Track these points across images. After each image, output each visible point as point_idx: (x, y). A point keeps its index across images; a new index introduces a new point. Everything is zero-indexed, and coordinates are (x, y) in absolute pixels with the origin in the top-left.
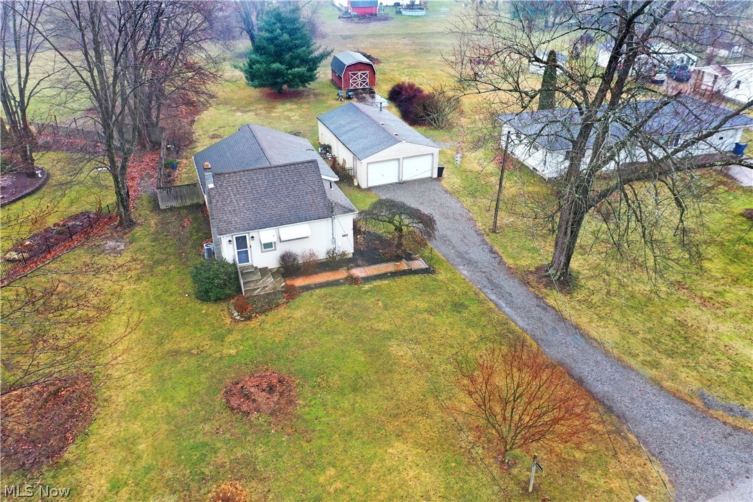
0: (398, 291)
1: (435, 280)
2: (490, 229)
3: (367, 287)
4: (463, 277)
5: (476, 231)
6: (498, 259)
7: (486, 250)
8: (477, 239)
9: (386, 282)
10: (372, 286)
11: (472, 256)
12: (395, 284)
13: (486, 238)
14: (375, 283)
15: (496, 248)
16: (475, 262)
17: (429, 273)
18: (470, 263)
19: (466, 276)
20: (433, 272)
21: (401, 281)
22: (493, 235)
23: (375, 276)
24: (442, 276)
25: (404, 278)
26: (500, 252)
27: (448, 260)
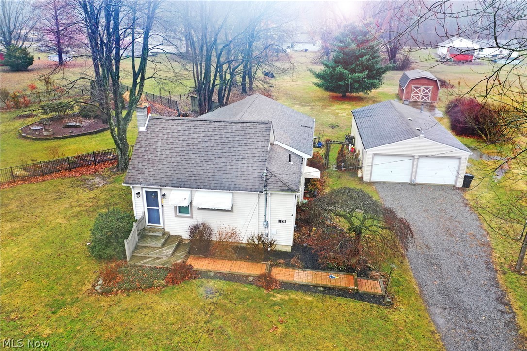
0: (318, 317)
1: (384, 318)
2: (511, 266)
3: (279, 297)
4: (433, 328)
5: (487, 263)
6: (507, 317)
7: (493, 296)
8: (485, 275)
9: (310, 298)
10: (287, 298)
11: (465, 298)
12: (320, 305)
13: (499, 276)
14: (293, 296)
15: (511, 297)
16: (466, 310)
17: (382, 304)
18: (456, 307)
19: (438, 327)
20: (390, 305)
21: (332, 303)
22: (513, 276)
23: (301, 285)
24: (399, 315)
25: (340, 300)
26: (515, 307)
27: (421, 294)
